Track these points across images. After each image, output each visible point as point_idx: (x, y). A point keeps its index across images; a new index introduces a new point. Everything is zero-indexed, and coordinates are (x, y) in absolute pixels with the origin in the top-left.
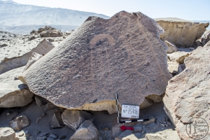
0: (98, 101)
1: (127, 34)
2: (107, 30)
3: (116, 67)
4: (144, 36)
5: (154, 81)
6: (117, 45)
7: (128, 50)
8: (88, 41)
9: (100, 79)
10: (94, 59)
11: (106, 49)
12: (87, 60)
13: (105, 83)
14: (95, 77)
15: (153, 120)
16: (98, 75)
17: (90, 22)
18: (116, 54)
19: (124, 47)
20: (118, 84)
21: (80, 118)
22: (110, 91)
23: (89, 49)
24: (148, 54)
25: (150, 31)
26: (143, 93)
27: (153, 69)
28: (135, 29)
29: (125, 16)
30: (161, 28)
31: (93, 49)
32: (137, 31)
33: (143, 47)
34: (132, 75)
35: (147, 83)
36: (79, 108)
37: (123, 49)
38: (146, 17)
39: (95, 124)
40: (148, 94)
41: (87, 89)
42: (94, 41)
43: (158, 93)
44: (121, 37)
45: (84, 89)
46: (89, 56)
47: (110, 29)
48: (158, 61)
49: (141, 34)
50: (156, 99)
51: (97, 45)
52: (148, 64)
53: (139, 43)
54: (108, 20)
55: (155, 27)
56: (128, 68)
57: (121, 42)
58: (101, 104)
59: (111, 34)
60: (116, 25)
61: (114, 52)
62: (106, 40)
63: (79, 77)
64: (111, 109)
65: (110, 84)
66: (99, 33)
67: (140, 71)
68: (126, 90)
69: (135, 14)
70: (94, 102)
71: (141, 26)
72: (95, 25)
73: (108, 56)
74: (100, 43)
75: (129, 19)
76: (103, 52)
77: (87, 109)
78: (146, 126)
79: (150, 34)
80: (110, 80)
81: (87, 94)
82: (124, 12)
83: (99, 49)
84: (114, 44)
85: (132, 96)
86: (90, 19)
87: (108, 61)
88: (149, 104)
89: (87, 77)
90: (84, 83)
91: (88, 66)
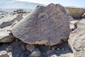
0: (41, 41)
1: (53, 13)
2: (45, 11)
3: (49, 27)
4: (61, 14)
5: (64, 33)
6: (49, 18)
7: (54, 20)
8: (37, 16)
9: (42, 31)
10: (40, 23)
11: (44, 19)
12: (37, 24)
13: (44, 33)
15: (64, 49)
16: (41, 30)
17: (38, 8)
18: (49, 21)
19: (52, 18)
20: (49, 34)
21: (34, 47)
22: (46, 37)
23: (38, 19)
24: (62, 21)
25: (63, 12)
26: (60, 37)
27: (64, 28)
28: (57, 11)
29: (52, 6)
30: (67, 11)
31: (39, 19)
32: (57, 12)
33: (60, 18)
34: (55, 30)
35: (61, 34)
36: (34, 43)
37: (52, 19)
38: (61, 6)
39: (40, 50)
40: (61, 38)
41: (37, 35)
42: (40, 16)
43: (66, 38)
44: (51, 14)
45: (36, 36)
46: (37, 22)
48: (66, 24)
49: (59, 13)
50: (65, 40)
51: (41, 17)
52: (62, 26)
53: (58, 17)
54: (45, 7)
55: (65, 10)
56: (53, 27)
57: (51, 16)
58: (42, 42)
59: (47, 13)
60: (49, 9)
61: (48, 21)
62: (45, 15)
63: (34, 31)
64: (47, 44)
65: (46, 34)
66: (42, 13)
67: (58, 28)
68: (52, 36)
69: (57, 5)
70: (40, 41)
71: (59, 10)
72: (40, 9)
73: (45, 22)
74: (42, 17)
75: (54, 7)
76: (43, 20)
77: (37, 44)
78: (61, 51)
79: (63, 13)
80: (46, 32)
81: (37, 38)
82: (52, 4)
83: (42, 19)
84: (48, 17)
85: (55, 39)
86: (38, 6)
87: (45, 24)
88: (62, 42)
89: (37, 31)
90: (36, 33)
91: (37, 26)
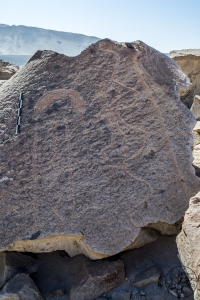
0: (42, 235)
1: (111, 88)
2: (71, 80)
3: (84, 160)
4: (148, 93)
5: (162, 192)
7: (111, 124)
9: (50, 186)
10: (39, 143)
11: (65, 121)
12: (26, 145)
13: (58, 196)
14: (40, 182)
15: (155, 278)
16: (47, 178)
17: (38, 62)
18: (86, 131)
19: (103, 117)
20: (86, 197)
21: (6, 268)
22: (68, 214)
23: (32, 122)
24: (153, 133)
25: (160, 82)
26: (138, 218)
27: (161, 166)
28: (128, 77)
29: (109, 51)
30: (183, 75)
31: (40, 121)
32: (132, 84)
33: (142, 117)
34: (117, 179)
35: (146, 198)
36: (7, 249)
37: (102, 122)
38: (154, 51)
40: (147, 220)
41: (21, 208)
42: (42, 105)
43: (168, 220)
44: (99, 95)
45: (15, 209)
46: (29, 137)
47: (77, 78)
48: (173, 147)
49: (140, 89)
50: (164, 231)
51: (49, 112)
52: (152, 154)
53: (135, 109)
54: (73, 59)
55: (171, 74)
56: (108, 163)
57: (97, 107)
58: (49, 241)
59: (79, 89)
60: (90, 69)
61: (82, 128)
62: (67, 101)
63: (7, 183)
65: (69, 197)
66: (53, 88)
67: (134, 169)
68: (101, 212)
69: (130, 46)
70: (34, 237)
71: (141, 71)
72: (47, 68)
73: (68, 136)
74: (55, 108)
75: (117, 57)
76: (60, 128)
77: (22, 250)
78: (139, 289)
79: (158, 89)
80: (71, 190)
81: (20, 220)
82: (107, 41)
83: (52, 122)
84: (83, 111)
85: (114, 225)
86: (38, 55)
87: (69, 147)
88: (150, 239)
89: (22, 183)
90: (16, 196)
91: (26, 158)
